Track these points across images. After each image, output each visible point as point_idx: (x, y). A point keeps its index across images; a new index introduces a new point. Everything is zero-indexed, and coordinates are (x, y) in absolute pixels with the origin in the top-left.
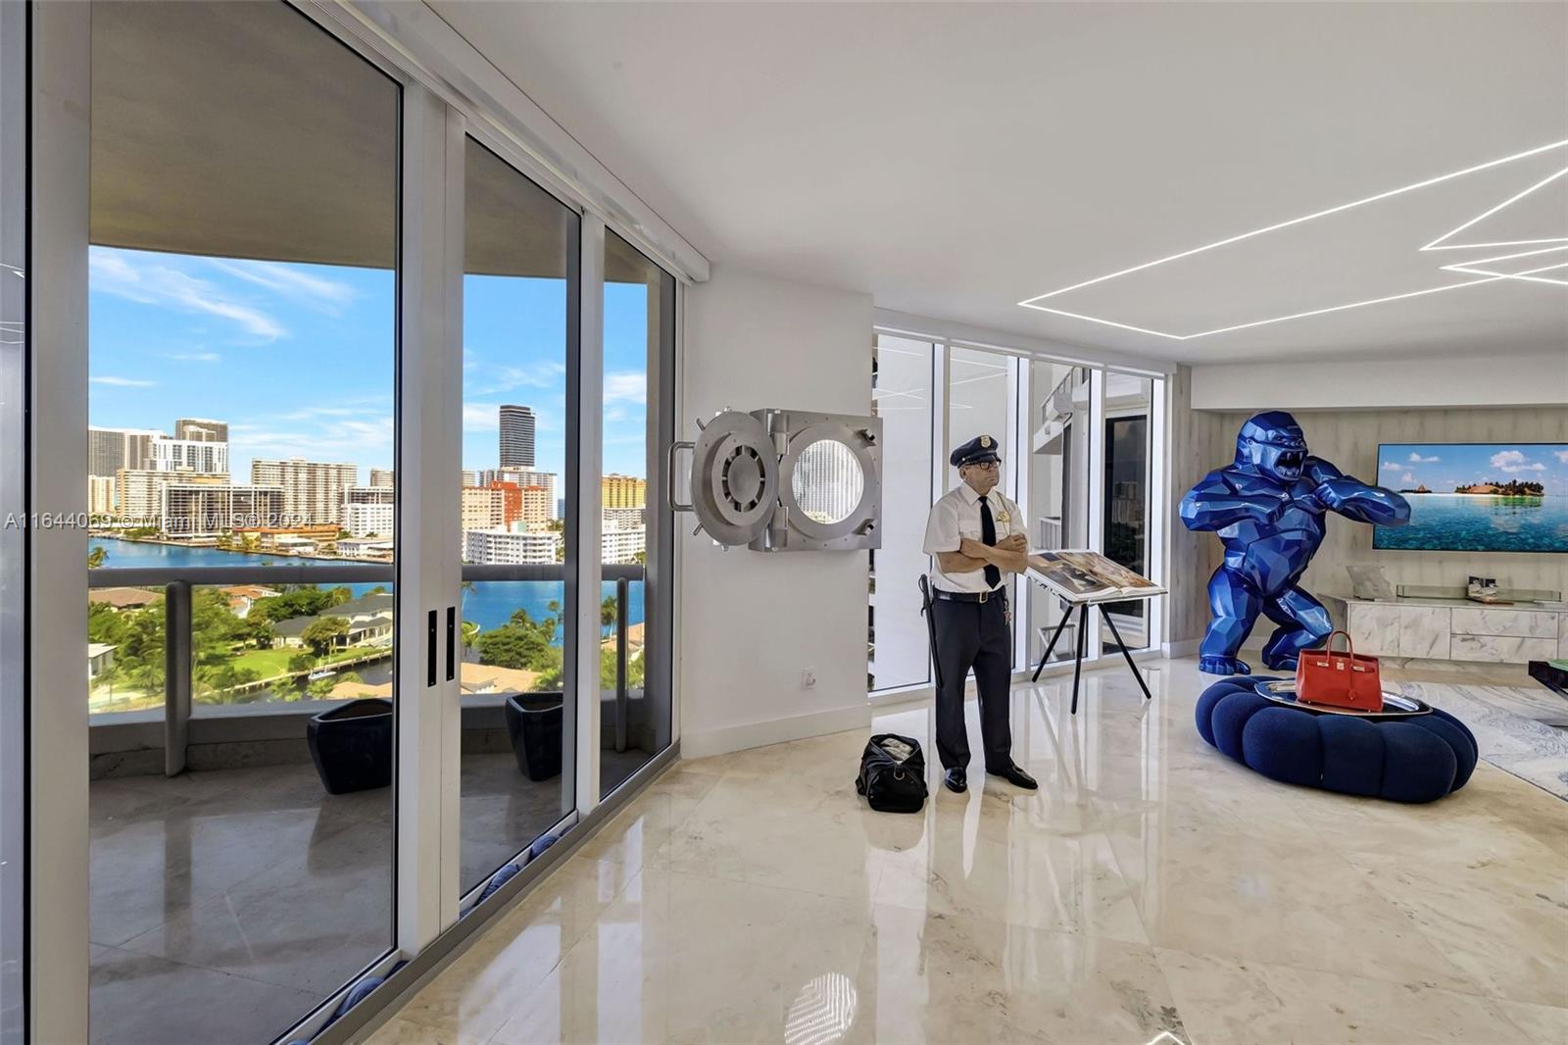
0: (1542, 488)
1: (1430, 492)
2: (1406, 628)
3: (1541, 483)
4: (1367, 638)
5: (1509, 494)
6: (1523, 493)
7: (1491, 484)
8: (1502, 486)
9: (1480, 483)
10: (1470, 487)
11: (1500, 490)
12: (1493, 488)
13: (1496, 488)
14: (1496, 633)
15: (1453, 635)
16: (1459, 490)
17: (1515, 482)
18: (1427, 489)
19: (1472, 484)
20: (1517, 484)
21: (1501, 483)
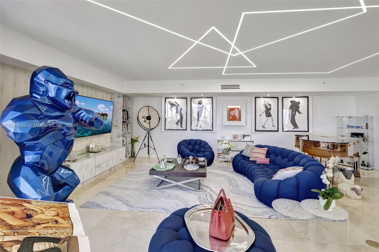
2: (86, 169)
6: (104, 116)
7: (98, 113)
14: (103, 162)
15: (95, 166)
17: (103, 113)
20: (103, 114)
21: (100, 113)
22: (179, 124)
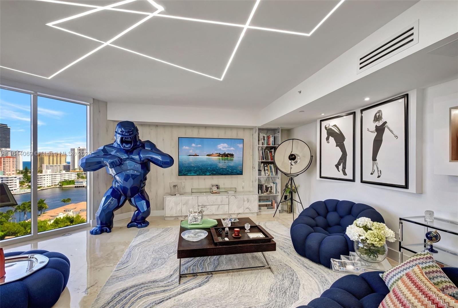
0: (234, 155)
1: (198, 156)
2: (184, 205)
3: (233, 154)
4: (171, 210)
5: (223, 157)
6: (228, 156)
7: (218, 154)
8: (221, 154)
10: (211, 154)
11: (221, 156)
12: (218, 155)
13: (219, 155)
14: (211, 204)
15: (199, 206)
16: (207, 155)
17: (225, 153)
18: (197, 155)
19: (212, 154)
20: (226, 154)
21: (221, 153)
22: (341, 167)
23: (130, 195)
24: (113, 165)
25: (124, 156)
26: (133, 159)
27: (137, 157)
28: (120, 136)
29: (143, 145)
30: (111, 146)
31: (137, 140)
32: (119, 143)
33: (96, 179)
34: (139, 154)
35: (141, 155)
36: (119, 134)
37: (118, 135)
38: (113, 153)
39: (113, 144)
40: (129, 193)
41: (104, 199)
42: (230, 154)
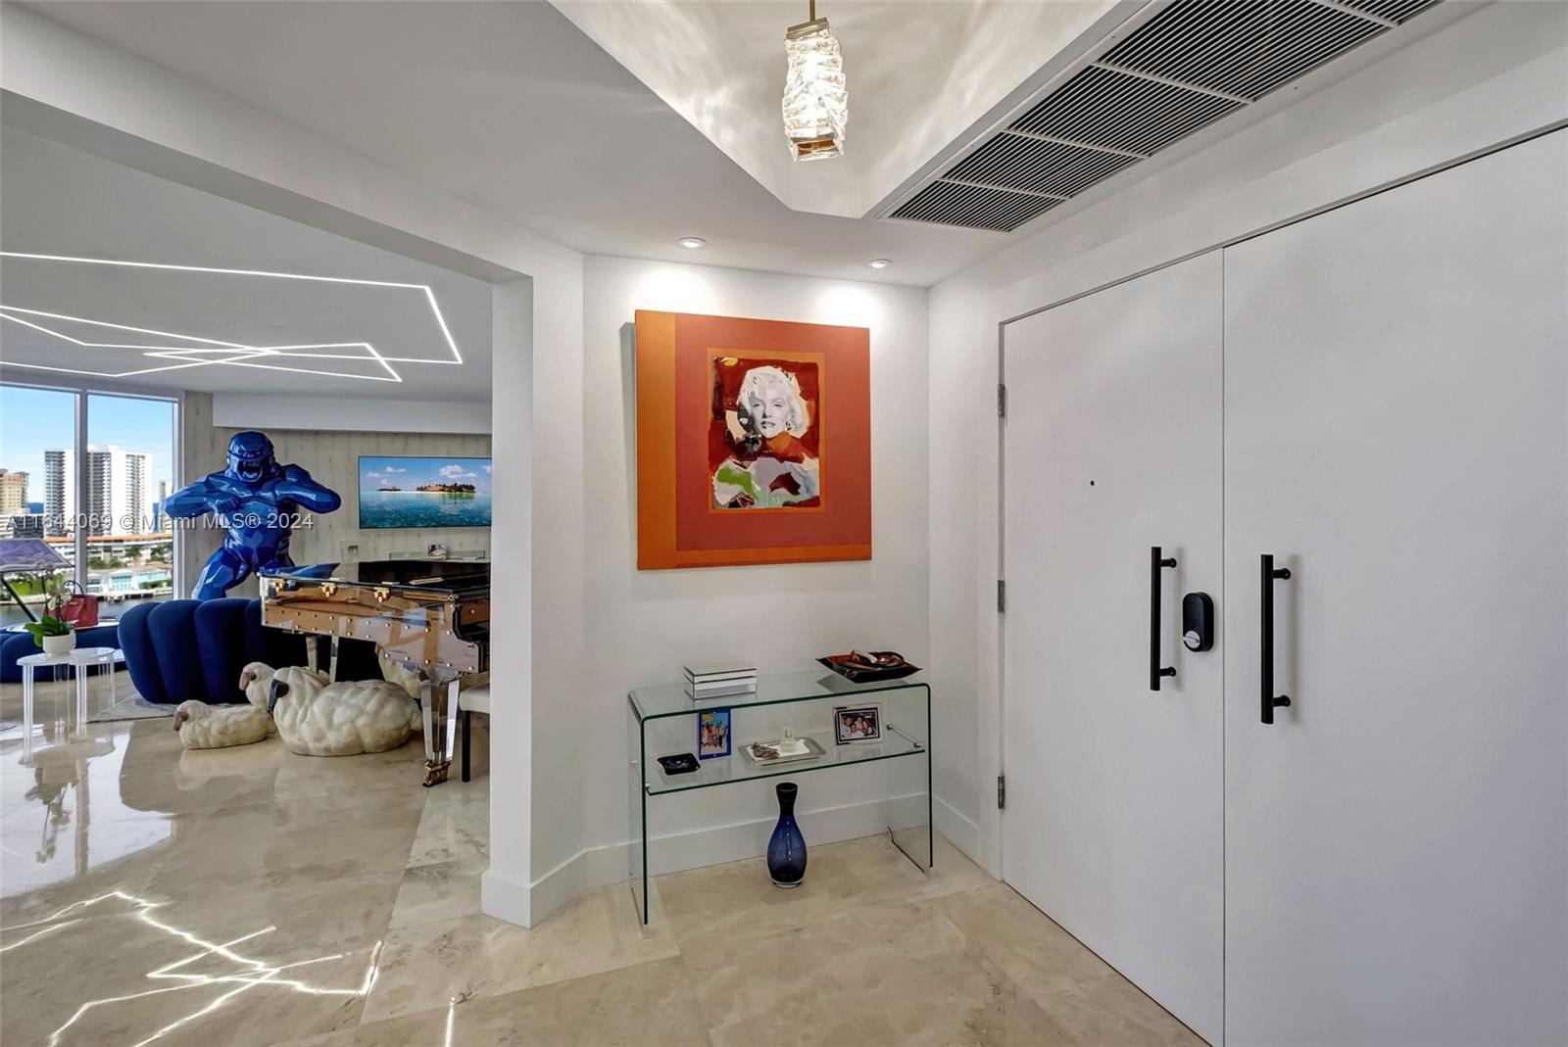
1: (399, 490)
3: (474, 485)
5: (452, 491)
6: (461, 491)
7: (440, 486)
8: (447, 487)
9: (433, 485)
10: (426, 488)
13: (444, 488)
16: (418, 489)
17: (456, 484)
18: (397, 488)
20: (458, 486)
23: (257, 561)
24: (223, 509)
25: (246, 494)
26: (260, 498)
27: (268, 495)
28: (238, 460)
29: (283, 471)
30: (220, 475)
31: (271, 463)
32: (235, 470)
33: (191, 534)
34: (273, 491)
35: (277, 492)
36: (235, 455)
37: (233, 457)
38: (224, 489)
39: (224, 472)
40: (255, 558)
41: (207, 569)
42: (467, 487)
